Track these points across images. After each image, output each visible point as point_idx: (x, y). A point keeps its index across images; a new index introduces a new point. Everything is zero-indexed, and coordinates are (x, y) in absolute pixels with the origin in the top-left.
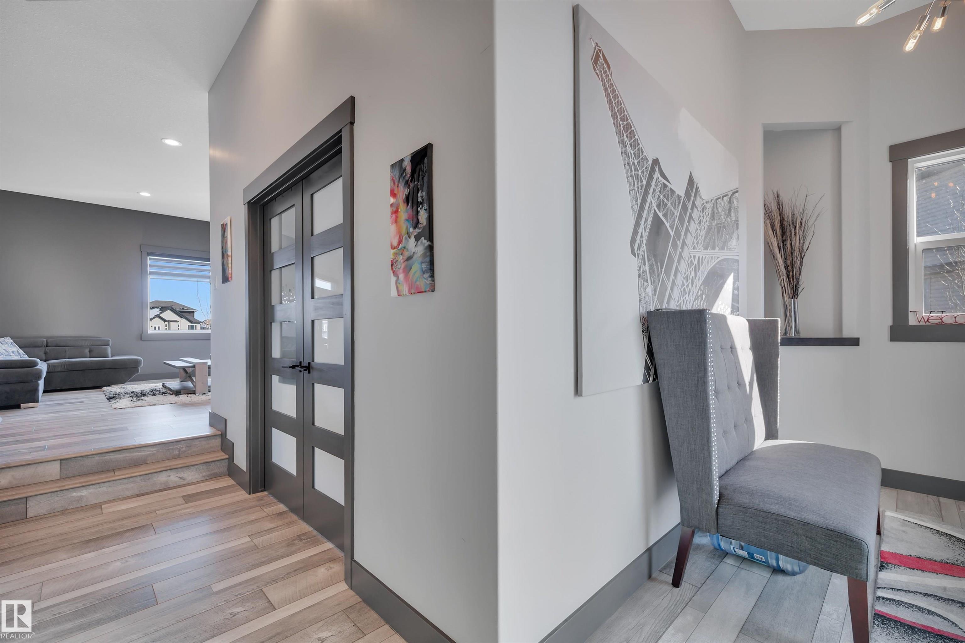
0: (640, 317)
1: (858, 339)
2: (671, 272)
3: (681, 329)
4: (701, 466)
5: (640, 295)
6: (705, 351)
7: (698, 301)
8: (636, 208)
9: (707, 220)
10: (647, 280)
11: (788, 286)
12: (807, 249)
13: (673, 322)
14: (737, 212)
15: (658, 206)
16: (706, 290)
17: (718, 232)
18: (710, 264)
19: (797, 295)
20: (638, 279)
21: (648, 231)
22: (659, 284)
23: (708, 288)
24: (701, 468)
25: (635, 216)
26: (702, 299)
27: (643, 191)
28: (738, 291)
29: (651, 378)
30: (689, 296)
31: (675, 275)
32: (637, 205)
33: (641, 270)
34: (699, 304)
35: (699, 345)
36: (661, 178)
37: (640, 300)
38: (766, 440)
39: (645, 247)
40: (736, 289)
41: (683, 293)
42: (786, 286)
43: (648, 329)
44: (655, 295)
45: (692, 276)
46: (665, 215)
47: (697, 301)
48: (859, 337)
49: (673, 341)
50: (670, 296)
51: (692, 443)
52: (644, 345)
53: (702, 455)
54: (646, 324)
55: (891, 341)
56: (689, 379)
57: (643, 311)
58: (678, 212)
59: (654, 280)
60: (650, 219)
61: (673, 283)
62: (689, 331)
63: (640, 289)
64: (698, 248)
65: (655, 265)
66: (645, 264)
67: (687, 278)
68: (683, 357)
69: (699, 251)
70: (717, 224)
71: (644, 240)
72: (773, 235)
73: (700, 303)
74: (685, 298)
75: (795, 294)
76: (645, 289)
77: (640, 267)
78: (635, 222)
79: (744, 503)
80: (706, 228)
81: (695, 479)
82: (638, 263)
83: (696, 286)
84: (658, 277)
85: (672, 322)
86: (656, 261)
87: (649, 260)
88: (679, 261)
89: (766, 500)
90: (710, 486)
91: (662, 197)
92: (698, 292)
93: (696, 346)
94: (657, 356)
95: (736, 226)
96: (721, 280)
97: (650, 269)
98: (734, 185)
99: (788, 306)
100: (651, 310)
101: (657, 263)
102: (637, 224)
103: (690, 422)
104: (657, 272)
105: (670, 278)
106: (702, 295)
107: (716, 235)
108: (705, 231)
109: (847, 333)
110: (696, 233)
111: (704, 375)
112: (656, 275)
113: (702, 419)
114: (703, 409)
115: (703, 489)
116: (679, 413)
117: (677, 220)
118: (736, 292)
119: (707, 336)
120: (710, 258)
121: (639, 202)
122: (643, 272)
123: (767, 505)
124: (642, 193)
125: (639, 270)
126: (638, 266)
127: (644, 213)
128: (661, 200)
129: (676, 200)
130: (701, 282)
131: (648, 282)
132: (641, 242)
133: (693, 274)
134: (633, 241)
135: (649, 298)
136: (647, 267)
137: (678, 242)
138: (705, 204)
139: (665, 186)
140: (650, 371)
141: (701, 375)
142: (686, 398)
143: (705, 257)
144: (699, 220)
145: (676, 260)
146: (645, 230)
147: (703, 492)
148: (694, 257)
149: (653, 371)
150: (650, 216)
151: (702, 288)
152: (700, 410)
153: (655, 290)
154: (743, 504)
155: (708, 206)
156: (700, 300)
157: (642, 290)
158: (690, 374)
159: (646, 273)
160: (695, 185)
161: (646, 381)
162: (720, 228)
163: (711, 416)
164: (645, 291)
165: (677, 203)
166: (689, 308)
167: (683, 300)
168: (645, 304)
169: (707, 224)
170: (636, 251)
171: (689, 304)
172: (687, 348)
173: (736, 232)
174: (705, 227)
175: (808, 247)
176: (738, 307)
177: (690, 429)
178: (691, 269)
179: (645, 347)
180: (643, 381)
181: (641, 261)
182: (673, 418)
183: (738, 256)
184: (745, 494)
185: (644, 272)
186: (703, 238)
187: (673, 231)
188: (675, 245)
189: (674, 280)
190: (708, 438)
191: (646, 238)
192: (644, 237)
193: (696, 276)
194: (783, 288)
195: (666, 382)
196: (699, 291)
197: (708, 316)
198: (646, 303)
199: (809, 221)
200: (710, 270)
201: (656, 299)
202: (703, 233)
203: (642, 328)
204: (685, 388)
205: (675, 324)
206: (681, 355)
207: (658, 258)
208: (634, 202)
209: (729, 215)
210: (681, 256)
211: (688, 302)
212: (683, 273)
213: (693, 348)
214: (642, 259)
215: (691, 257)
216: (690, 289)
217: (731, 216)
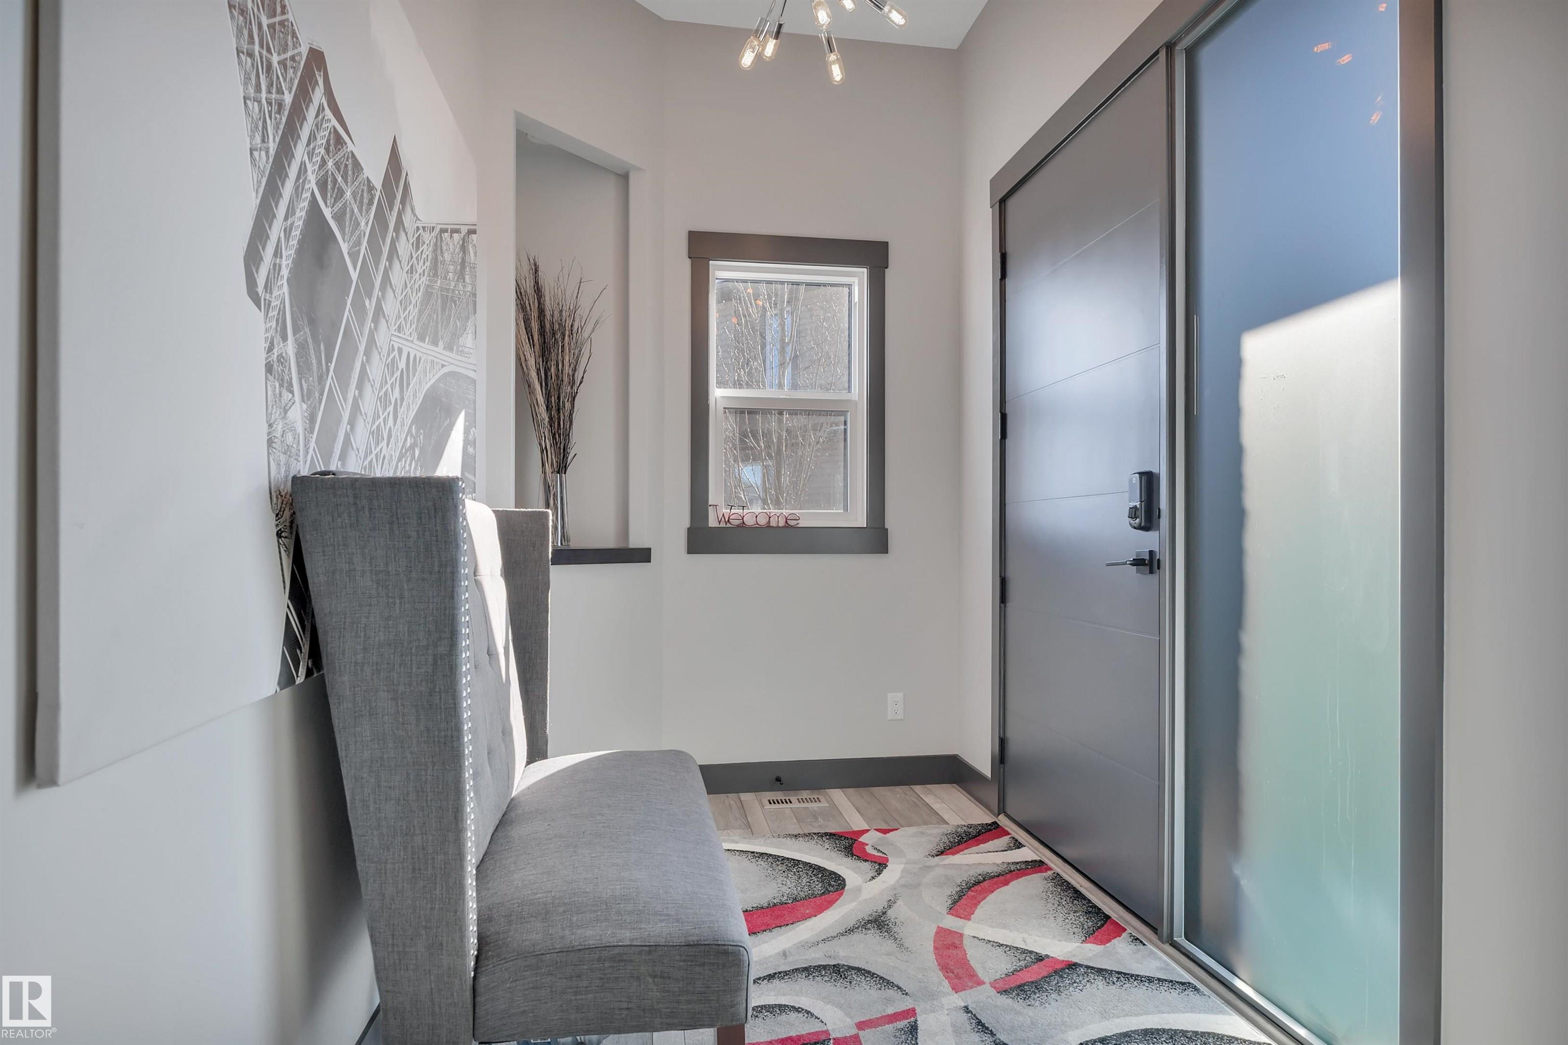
0: (271, 493)
1: (648, 550)
2: (350, 377)
3: (391, 530)
4: (438, 886)
5: (270, 426)
6: (453, 587)
7: (405, 463)
8: (265, 162)
9: (424, 270)
10: (291, 385)
11: (552, 449)
12: (581, 383)
13: (370, 509)
14: (474, 277)
15: (322, 185)
16: (421, 437)
17: (443, 309)
18: (428, 378)
19: (565, 466)
20: (267, 378)
21: (294, 242)
22: (320, 403)
23: (424, 432)
24: (438, 892)
25: (259, 182)
26: (413, 457)
27: (284, 120)
28: (475, 448)
29: (302, 671)
30: (388, 446)
31: (360, 387)
32: (267, 152)
33: (275, 351)
34: (407, 468)
35: (439, 572)
36: (328, 113)
37: (270, 442)
38: (528, 763)
39: (285, 289)
40: (468, 442)
41: (376, 435)
42: (548, 447)
43: (291, 527)
44: (312, 432)
45: (395, 398)
46: (339, 217)
47: (403, 459)
48: (650, 547)
49: (371, 563)
50: (347, 442)
51: (417, 832)
52: (283, 576)
53: (441, 857)
54: (287, 514)
55: (688, 553)
56: (411, 664)
57: (281, 475)
58: (367, 224)
59: (308, 389)
60: (301, 213)
61: (356, 408)
62: (414, 534)
63: (270, 408)
64: (408, 333)
65: (311, 347)
66: (284, 338)
67: (384, 400)
68: (397, 605)
69: (409, 338)
70: (442, 289)
71: (283, 267)
72: (528, 345)
73: (410, 465)
74: (381, 450)
75: (562, 468)
76: (286, 411)
77: (272, 343)
78: (258, 201)
79: (534, 945)
80: (422, 288)
81: (424, 923)
82: (267, 331)
83: (403, 425)
84: (319, 384)
85: (366, 510)
86: (314, 336)
87: (296, 331)
88: (367, 353)
89: (575, 919)
90: (461, 929)
91: (330, 164)
92: (406, 439)
93: (431, 573)
94: (321, 604)
95: (472, 307)
96: (447, 419)
97: (298, 355)
98: (469, 216)
99: (551, 488)
100: (299, 471)
101: (316, 342)
102: (265, 213)
103: (412, 777)
104: (318, 368)
105: (347, 392)
106: (412, 447)
107: (440, 312)
108: (420, 294)
109: (636, 541)
110: (404, 293)
111: (451, 650)
112: (315, 375)
113: (443, 763)
114: (445, 736)
115: (441, 944)
116: (382, 758)
117: (365, 244)
118: (471, 450)
119: (457, 546)
120: (429, 364)
121: (272, 146)
122: (279, 361)
123: (579, 931)
124: (282, 127)
125: (270, 349)
126: (266, 338)
127: (285, 187)
128: (330, 173)
129: (363, 191)
130: (412, 414)
131: (292, 392)
132: (276, 268)
133: (397, 394)
134: (252, 258)
135: (296, 437)
136: (290, 349)
137: (367, 302)
138: (421, 231)
139: (339, 141)
140: (298, 651)
141: (442, 649)
142: (403, 714)
143: (420, 358)
144: (410, 264)
145: (362, 348)
146: (287, 239)
147: (442, 950)
148: (400, 351)
149: (306, 648)
150: (302, 205)
151: (414, 431)
152: (439, 741)
153: (312, 418)
154: (531, 950)
155: (427, 237)
156: (409, 459)
157: (276, 413)
158: (413, 651)
159: (287, 364)
160: (404, 174)
161: (287, 679)
162: (448, 300)
163: (464, 751)
164: (284, 418)
165: (366, 201)
166: (390, 474)
167: (377, 455)
168: (285, 453)
169: (424, 279)
170: (260, 289)
171: (387, 465)
172: (409, 580)
173: (472, 319)
174: (420, 285)
175: (583, 377)
176: (475, 484)
177: (412, 796)
178: (394, 379)
179: (284, 582)
180: (279, 684)
181: (274, 324)
182: (365, 775)
183: (475, 371)
184: (533, 919)
185: (282, 359)
186: (416, 310)
187: (355, 269)
188: (359, 309)
189: (358, 399)
190: (458, 809)
191: (290, 262)
192: (284, 257)
193: (402, 399)
194: (543, 451)
195: (346, 678)
196: (409, 438)
197: (460, 495)
198: (287, 451)
199: (584, 329)
200: (428, 389)
201: (313, 444)
202: (416, 298)
203: (277, 525)
204: (401, 688)
205: (377, 515)
206: (391, 600)
207: (320, 330)
208: (258, 139)
209: (461, 276)
210: (371, 342)
211: (386, 461)
212: (377, 385)
213: (423, 580)
214: (277, 320)
215: (393, 350)
216: (390, 428)
217: (464, 281)
